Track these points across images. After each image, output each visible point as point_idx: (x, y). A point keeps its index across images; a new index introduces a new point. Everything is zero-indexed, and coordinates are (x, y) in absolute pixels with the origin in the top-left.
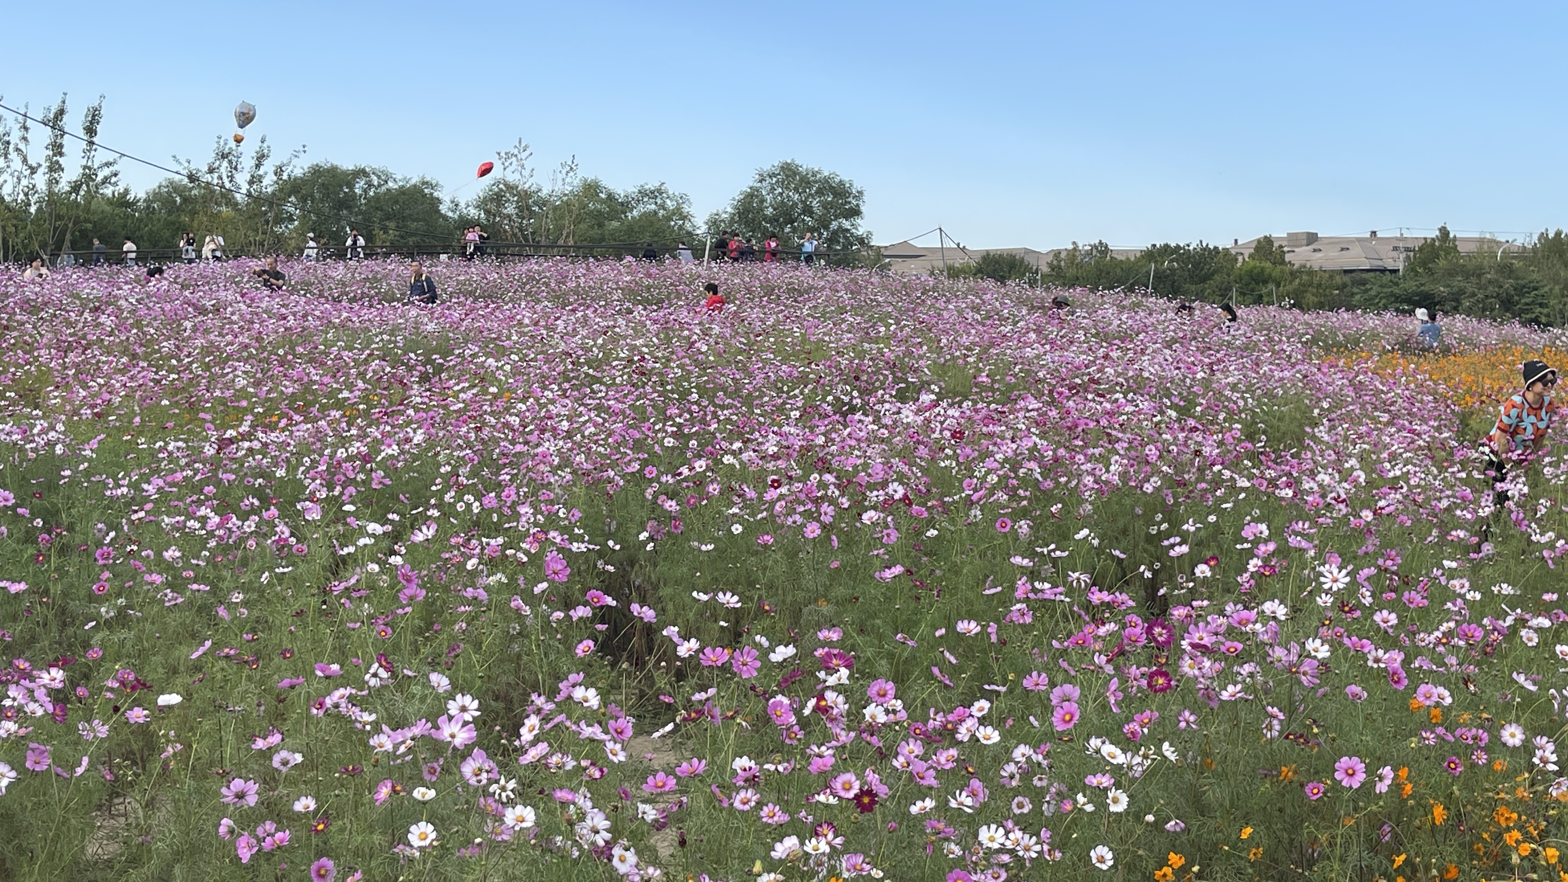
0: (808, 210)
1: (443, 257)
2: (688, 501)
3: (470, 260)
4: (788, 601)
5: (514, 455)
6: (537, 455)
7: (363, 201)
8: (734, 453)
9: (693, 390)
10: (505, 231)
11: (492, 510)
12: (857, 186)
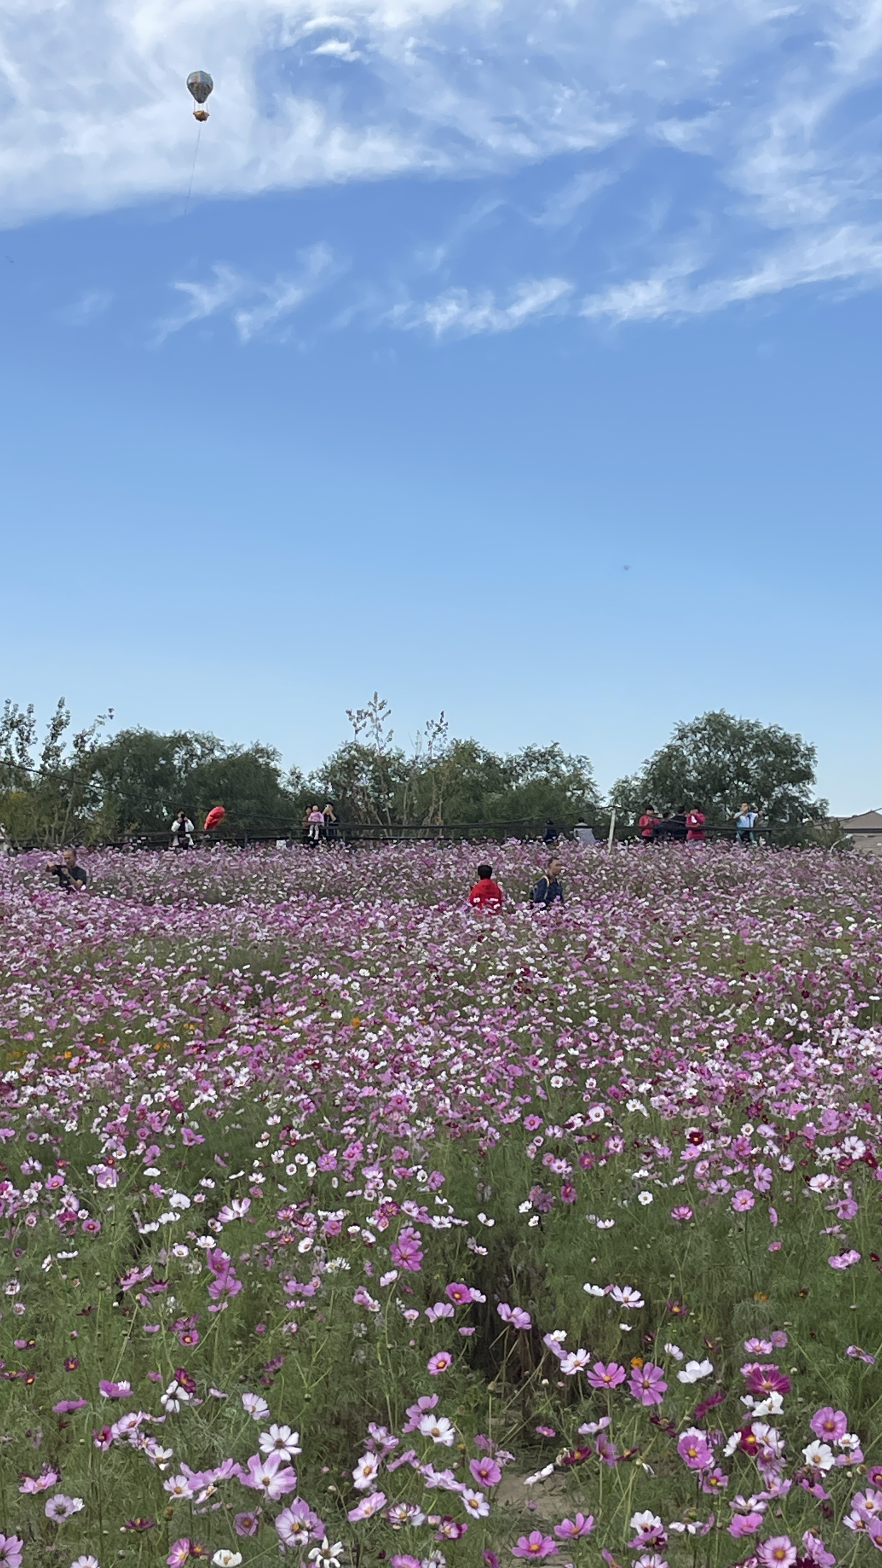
0: (743, 774)
1: (281, 844)
2: (582, 1161)
3: (313, 847)
4: (716, 1292)
5: (362, 1100)
6: (389, 1100)
7: (183, 775)
8: (640, 1097)
9: (593, 1012)
10: (358, 809)
11: (329, 1175)
12: (806, 741)
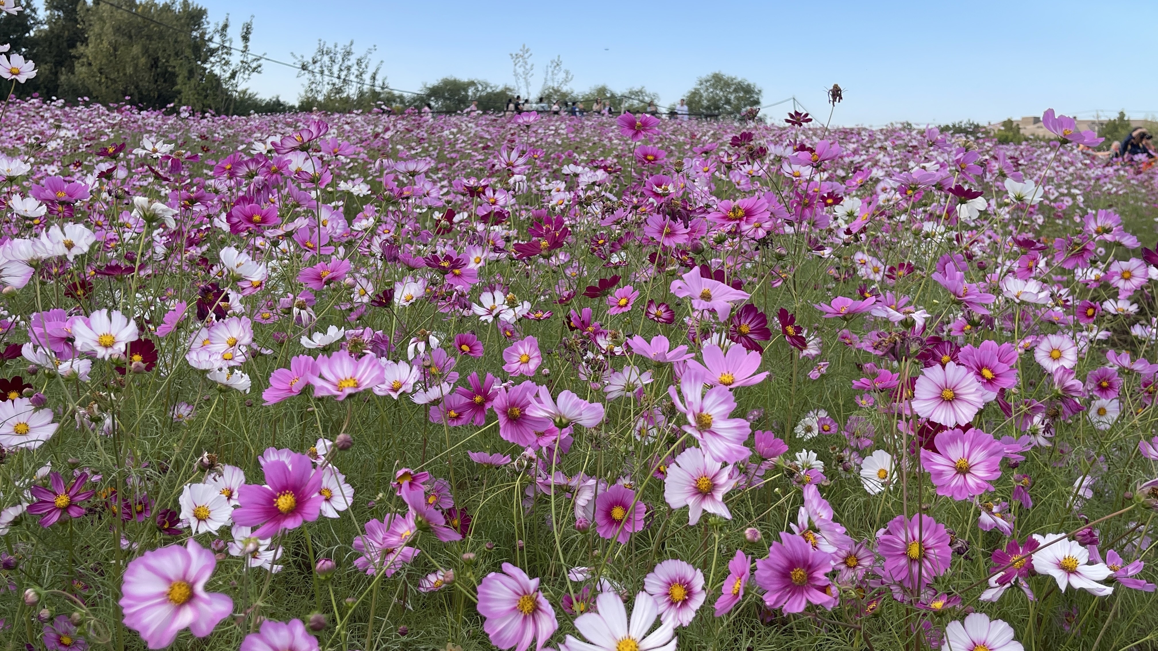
12: (758, 87)
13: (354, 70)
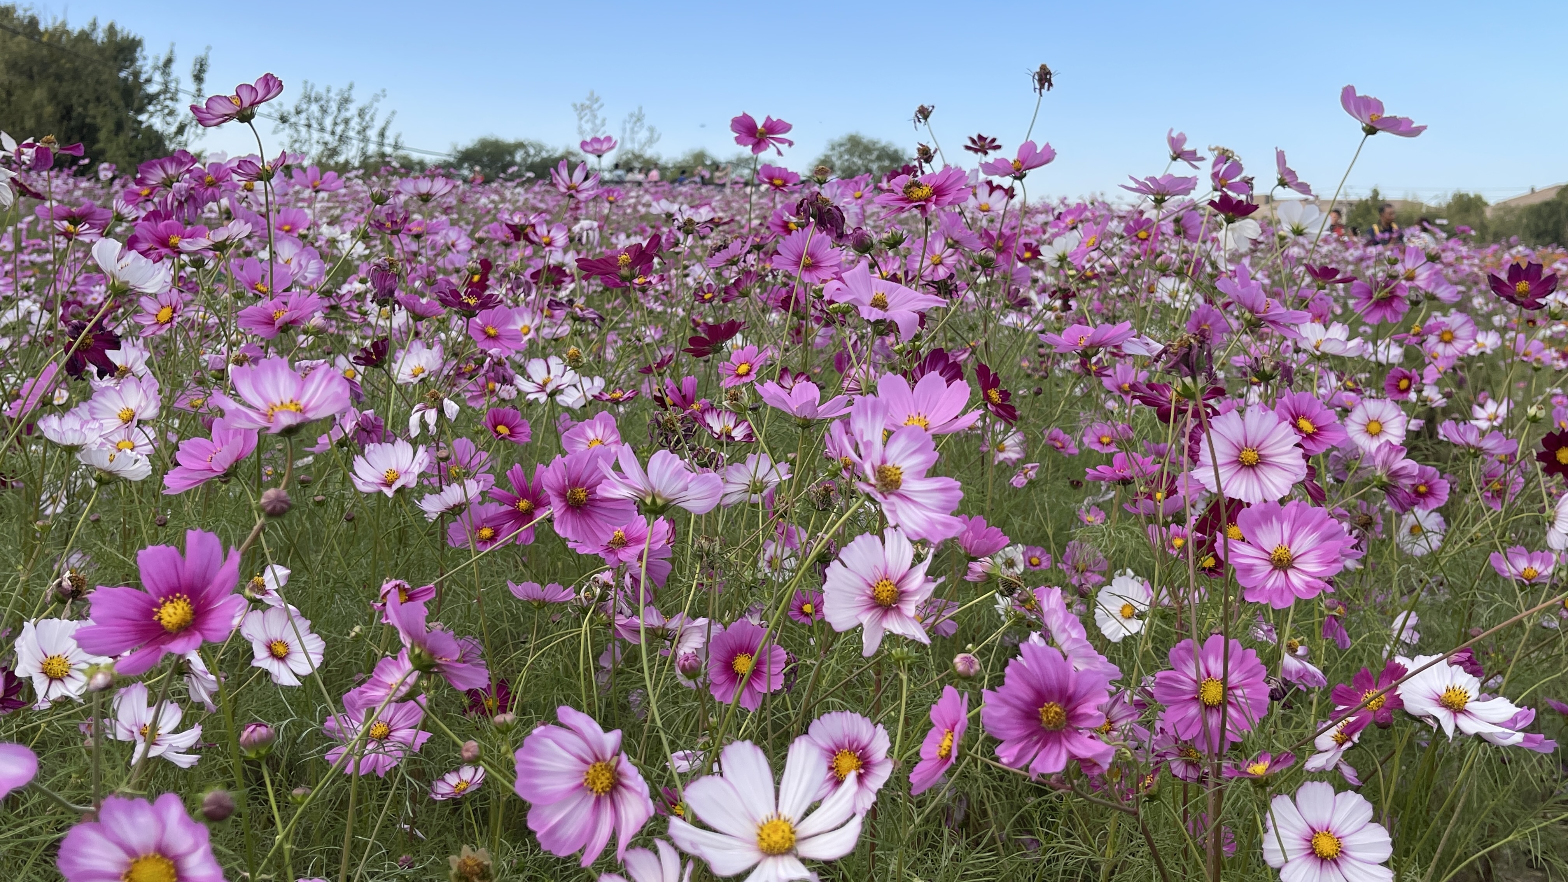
13: (355, 124)
